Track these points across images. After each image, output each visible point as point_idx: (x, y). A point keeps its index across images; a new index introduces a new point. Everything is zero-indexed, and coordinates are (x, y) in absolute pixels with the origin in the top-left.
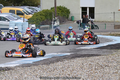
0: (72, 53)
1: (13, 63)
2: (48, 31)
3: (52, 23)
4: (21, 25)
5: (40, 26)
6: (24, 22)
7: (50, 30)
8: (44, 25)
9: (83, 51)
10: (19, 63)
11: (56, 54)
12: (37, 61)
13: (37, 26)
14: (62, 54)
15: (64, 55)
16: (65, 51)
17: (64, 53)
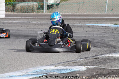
0: (89, 67)
2: (34, 15)
5: (15, 4)
7: (39, 14)
8: (24, 1)
9: (117, 62)
11: (52, 68)
13: (10, 4)
14: (66, 69)
15: (72, 71)
16: (73, 62)
17: (72, 66)
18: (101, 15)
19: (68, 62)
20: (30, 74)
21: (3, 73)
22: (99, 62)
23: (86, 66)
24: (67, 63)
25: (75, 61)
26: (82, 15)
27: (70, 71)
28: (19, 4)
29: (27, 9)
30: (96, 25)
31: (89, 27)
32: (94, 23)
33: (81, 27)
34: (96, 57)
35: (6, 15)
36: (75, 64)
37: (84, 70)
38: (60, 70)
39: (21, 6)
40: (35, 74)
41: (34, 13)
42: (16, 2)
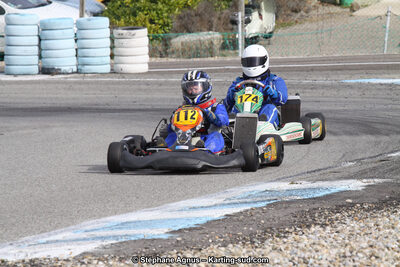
0: (372, 182)
1: (60, 237)
3: (240, 19)
4: (71, 33)
5: (169, 39)
6: (82, 15)
7: (228, 59)
8: (189, 32)
10: (95, 238)
11: (285, 186)
12: (192, 224)
13: (156, 38)
14: (318, 189)
15: (333, 191)
16: (332, 170)
17: (330, 180)
18: (374, 58)
19: (320, 170)
20: (236, 201)
21: (174, 201)
22: (392, 170)
23: (365, 180)
24: (317, 174)
25: (336, 169)
26: (329, 60)
27: (327, 192)
28: (178, 39)
29: (197, 49)
30: (367, 81)
31: (350, 86)
32: (362, 78)
33: (332, 87)
34: (382, 158)
35: (151, 65)
36: (337, 175)
37: (360, 189)
38: (305, 189)
39: (182, 44)
40: (248, 200)
41: (216, 59)
42: (171, 34)
